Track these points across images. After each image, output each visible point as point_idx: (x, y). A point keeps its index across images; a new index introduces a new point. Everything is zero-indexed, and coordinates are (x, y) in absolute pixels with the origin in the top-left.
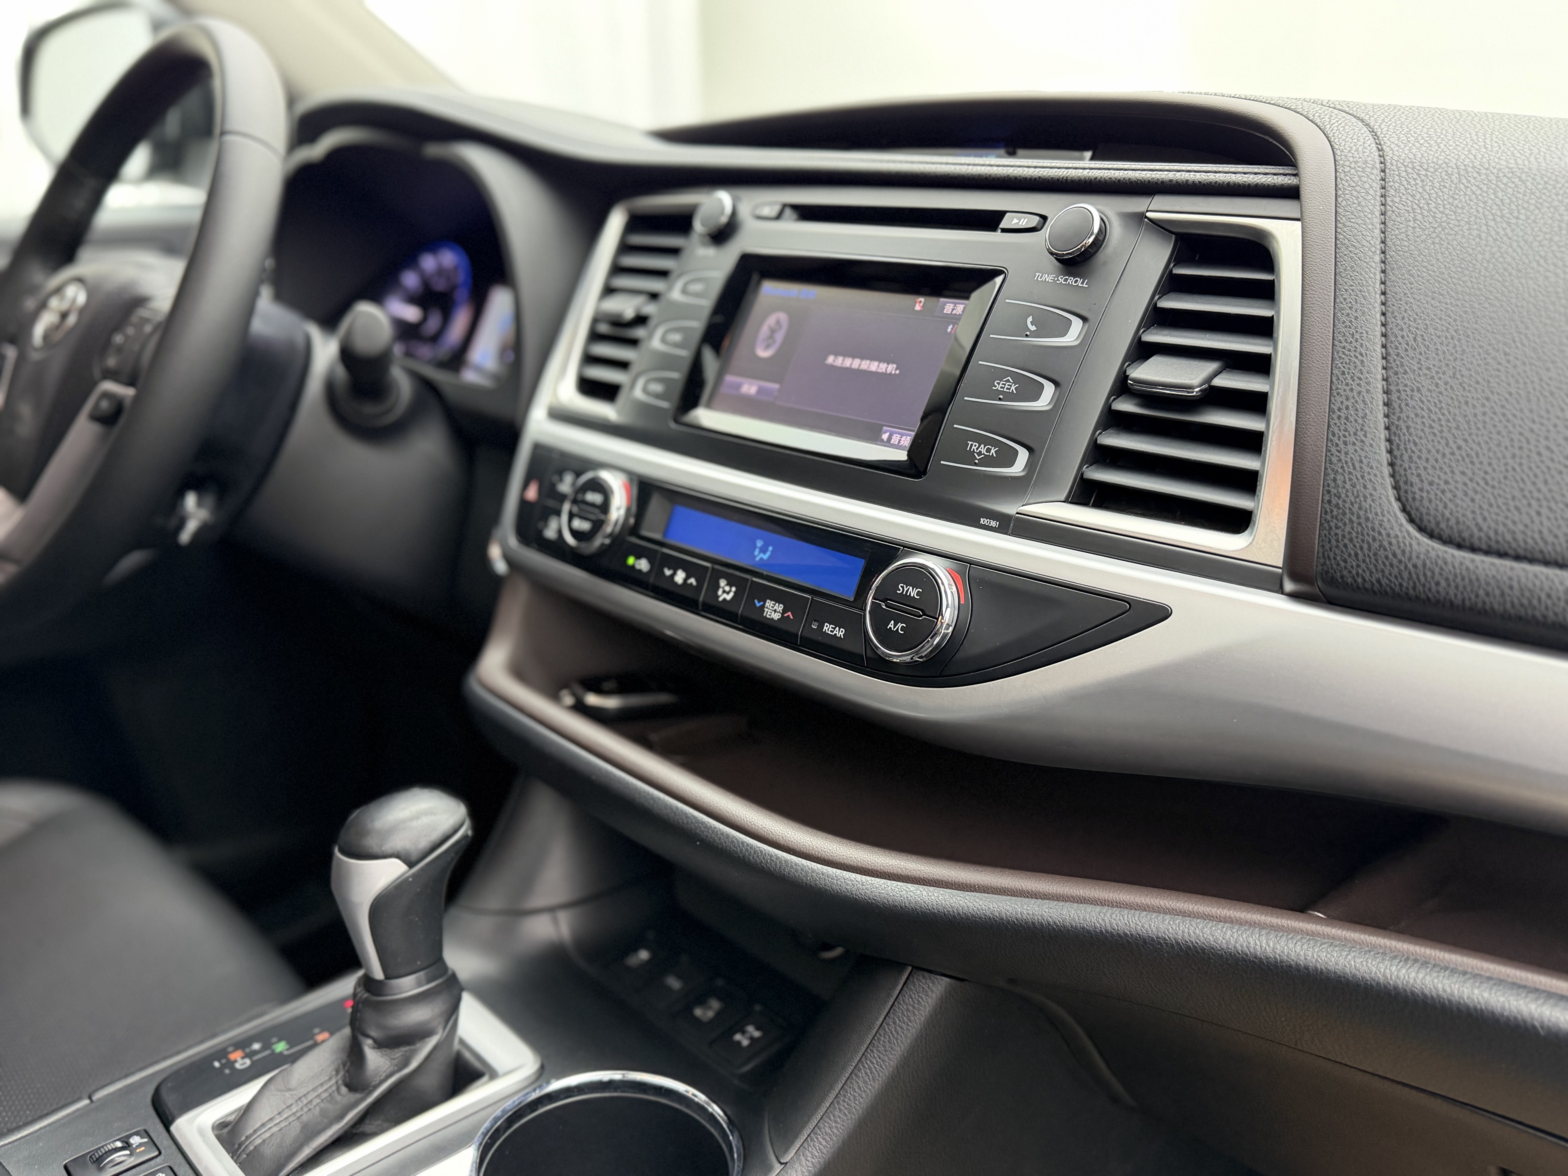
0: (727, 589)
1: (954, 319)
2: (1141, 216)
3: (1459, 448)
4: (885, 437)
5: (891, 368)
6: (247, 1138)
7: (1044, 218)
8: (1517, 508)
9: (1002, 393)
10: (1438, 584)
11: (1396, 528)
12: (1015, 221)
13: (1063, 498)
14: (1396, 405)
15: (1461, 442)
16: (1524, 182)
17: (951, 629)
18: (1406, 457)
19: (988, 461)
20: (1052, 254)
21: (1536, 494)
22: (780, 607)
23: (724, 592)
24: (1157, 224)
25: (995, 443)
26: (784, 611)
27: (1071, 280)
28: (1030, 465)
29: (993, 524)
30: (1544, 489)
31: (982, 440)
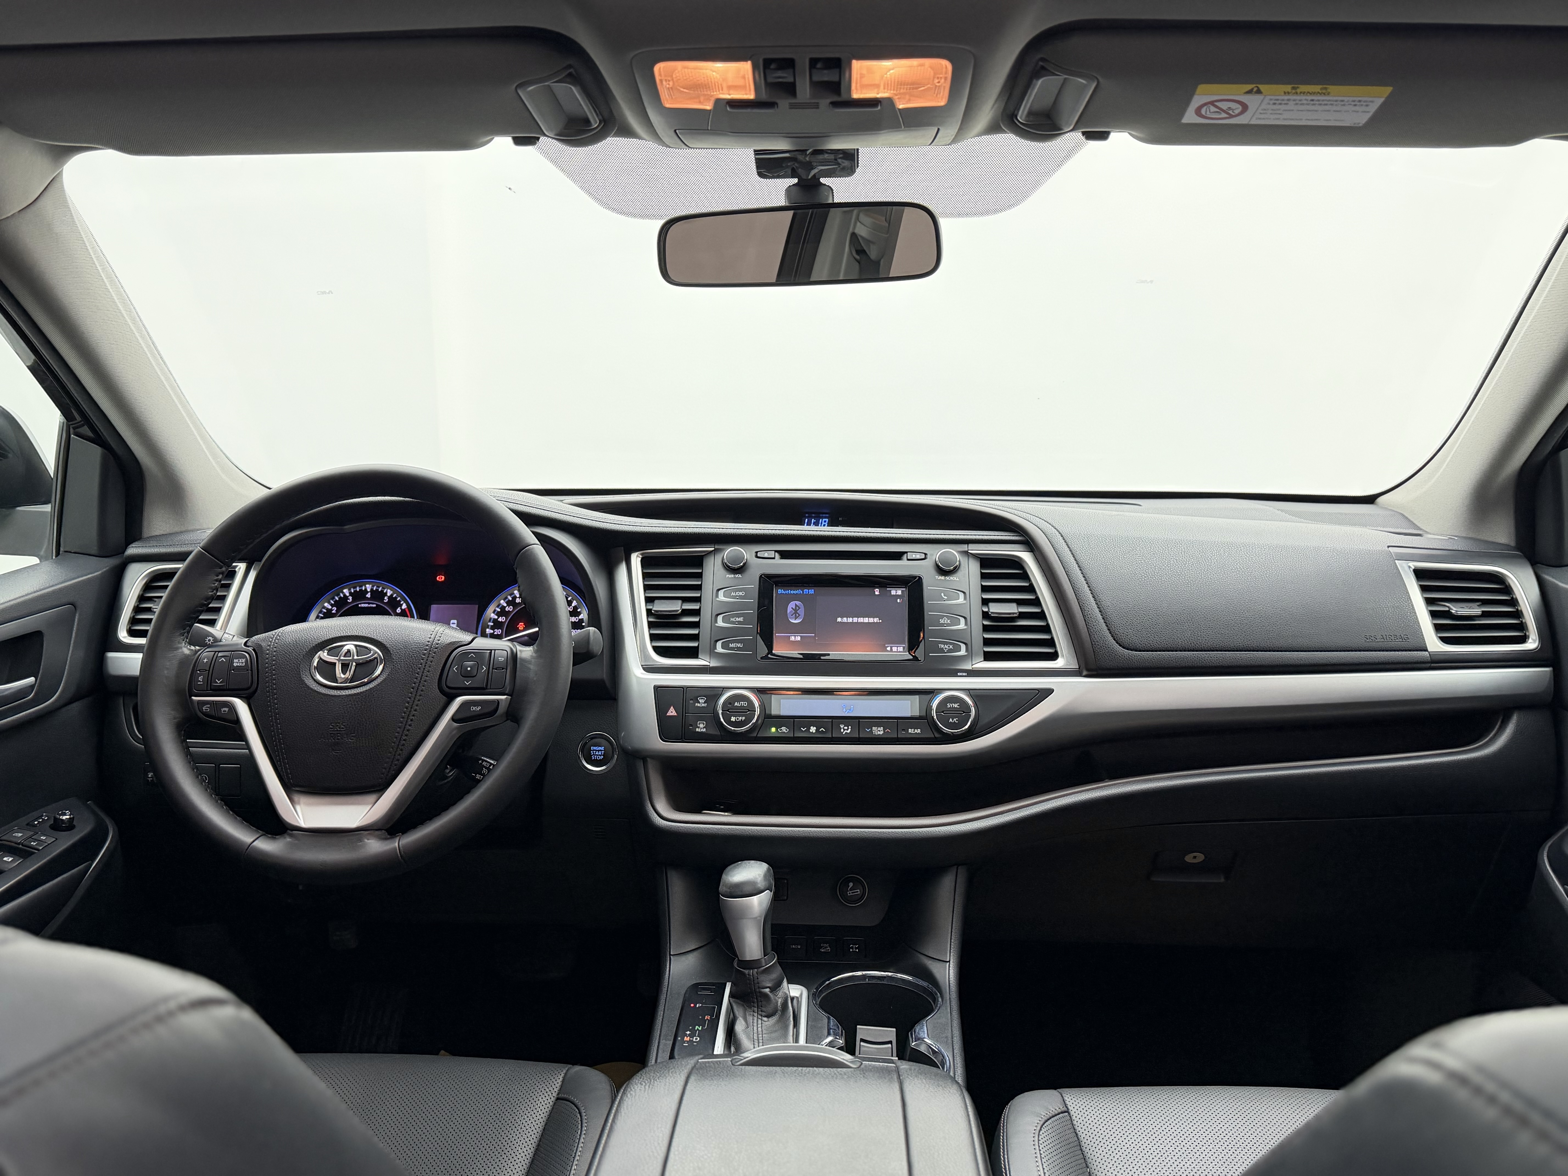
0: (846, 728)
1: (899, 596)
2: (967, 552)
4: (891, 649)
5: (876, 620)
7: (926, 554)
9: (944, 624)
11: (1117, 650)
12: (911, 556)
13: (984, 660)
14: (1103, 611)
17: (975, 714)
18: (1113, 627)
19: (950, 651)
20: (936, 568)
22: (883, 729)
23: (844, 730)
24: (975, 556)
25: (951, 644)
26: (885, 731)
27: (951, 579)
28: (967, 650)
29: (964, 674)
31: (944, 643)
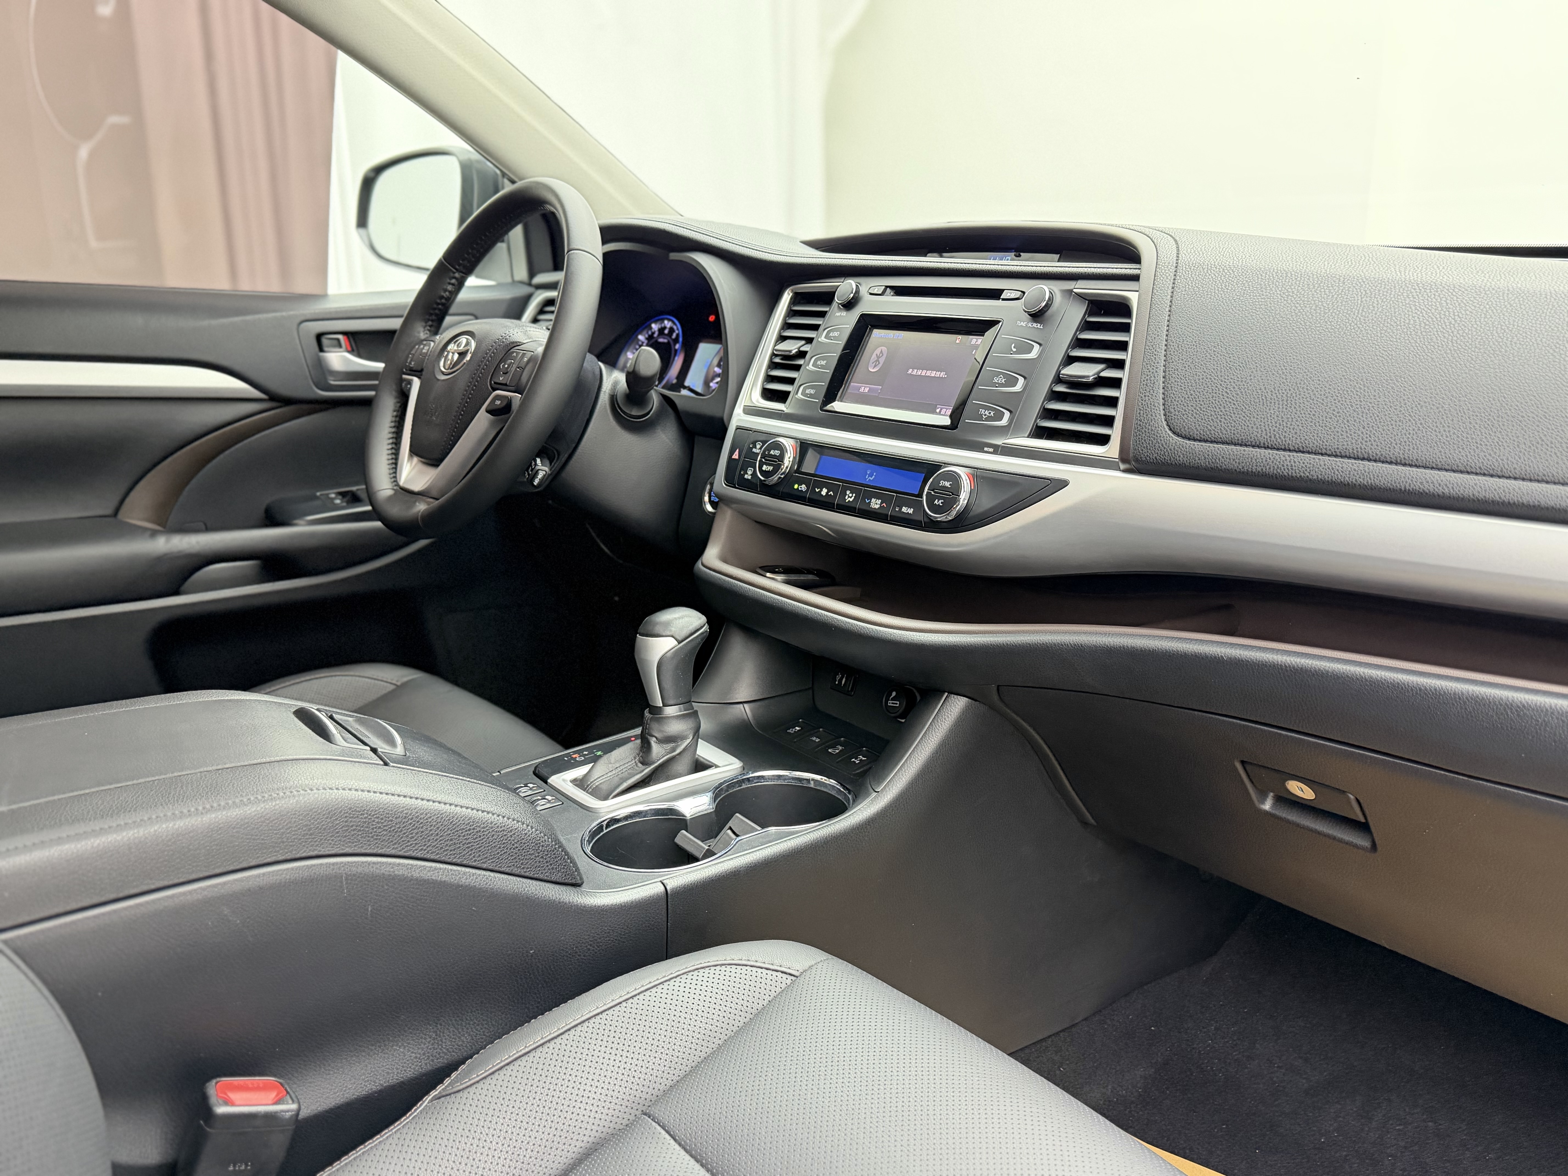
0: (850, 495)
1: (976, 347)
2: (1071, 291)
3: (1191, 395)
4: (938, 411)
5: (943, 374)
6: (591, 782)
7: (1024, 293)
8: (1212, 419)
9: (998, 383)
10: (1179, 456)
11: (1164, 433)
12: (1009, 294)
13: (1026, 436)
14: (1168, 377)
15: (1192, 392)
16: (1234, 272)
17: (966, 501)
18: (1169, 401)
19: (989, 419)
20: (1026, 312)
21: (1220, 413)
22: (879, 502)
23: (849, 497)
24: (1079, 295)
25: (994, 409)
26: (882, 503)
27: (1035, 325)
28: (1011, 420)
29: (991, 450)
30: (1223, 410)
31: (987, 408)
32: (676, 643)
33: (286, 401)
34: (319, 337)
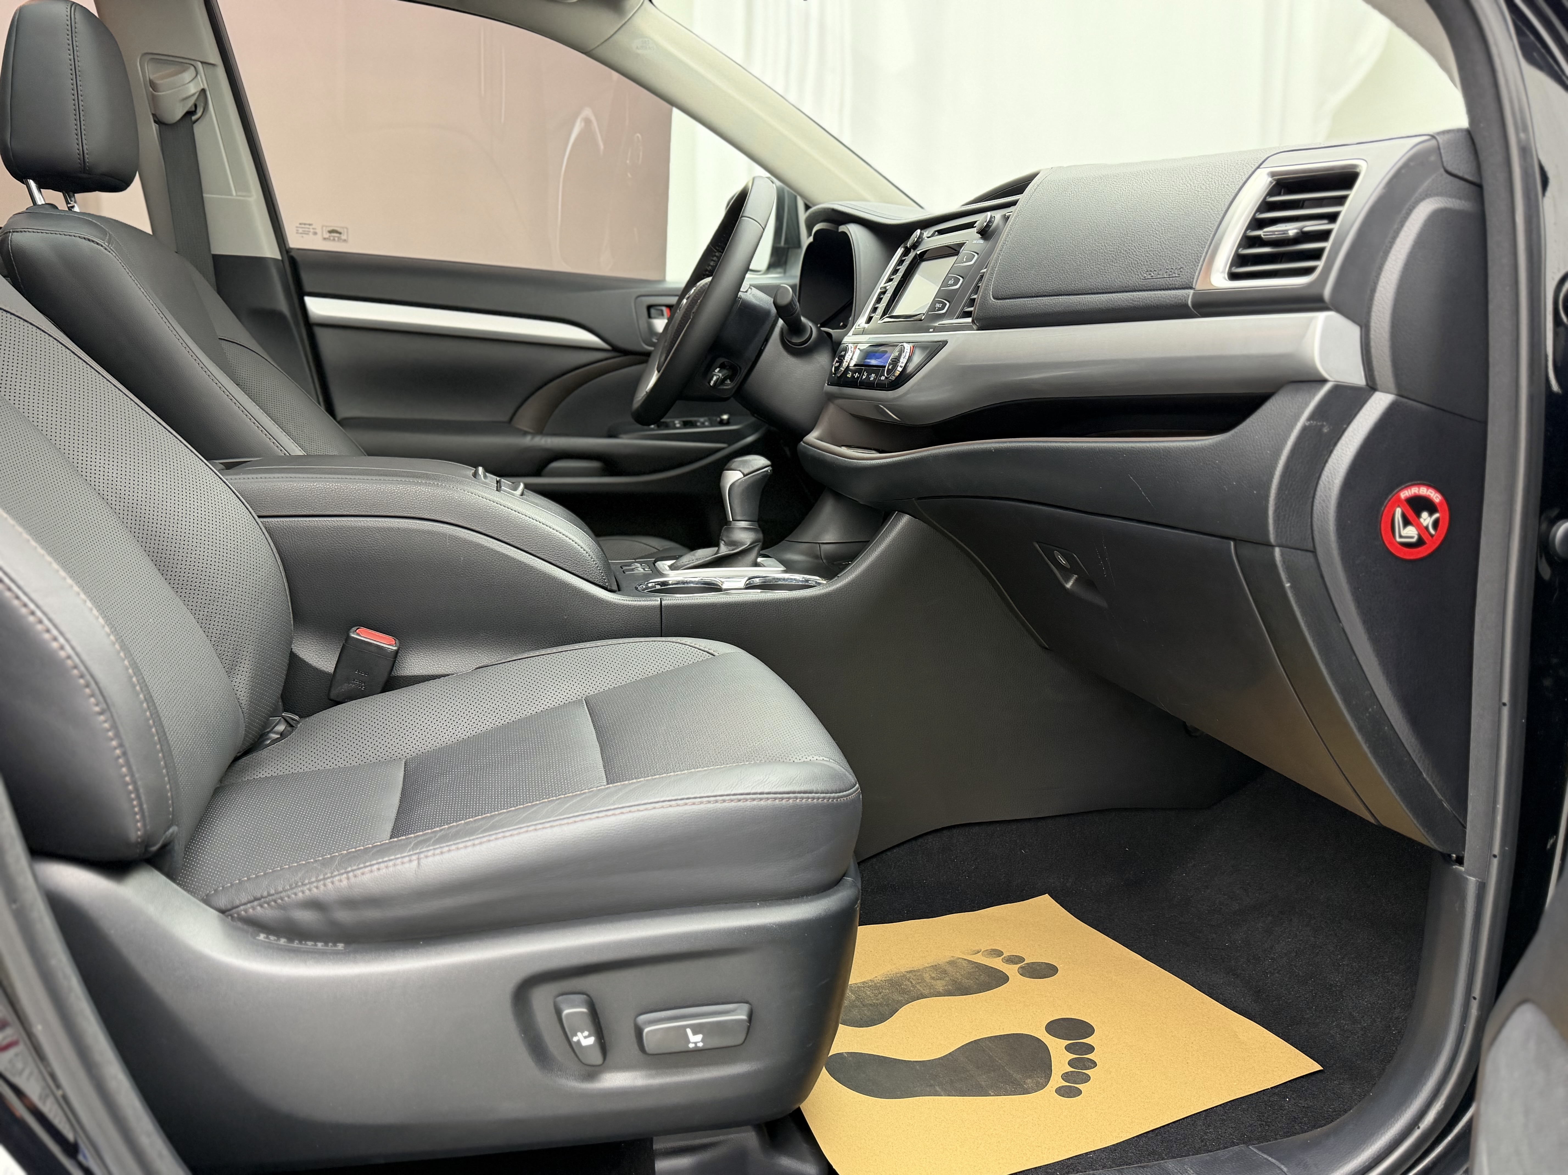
1: (952, 262)
9: (950, 284)
17: (904, 365)
19: (939, 309)
25: (943, 303)
27: (981, 241)
28: (948, 308)
29: (932, 330)
31: (939, 302)
32: (742, 476)
33: (625, 352)
34: (649, 308)
